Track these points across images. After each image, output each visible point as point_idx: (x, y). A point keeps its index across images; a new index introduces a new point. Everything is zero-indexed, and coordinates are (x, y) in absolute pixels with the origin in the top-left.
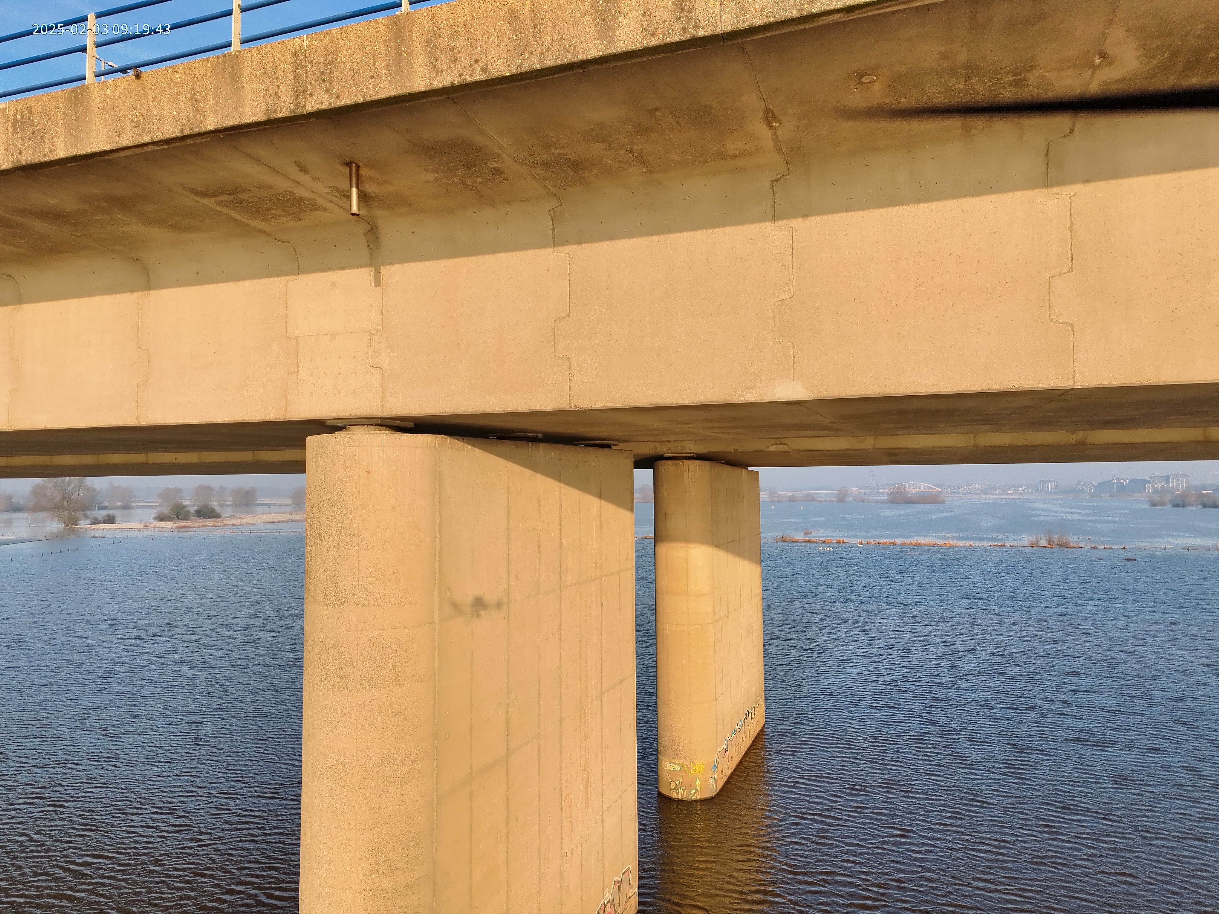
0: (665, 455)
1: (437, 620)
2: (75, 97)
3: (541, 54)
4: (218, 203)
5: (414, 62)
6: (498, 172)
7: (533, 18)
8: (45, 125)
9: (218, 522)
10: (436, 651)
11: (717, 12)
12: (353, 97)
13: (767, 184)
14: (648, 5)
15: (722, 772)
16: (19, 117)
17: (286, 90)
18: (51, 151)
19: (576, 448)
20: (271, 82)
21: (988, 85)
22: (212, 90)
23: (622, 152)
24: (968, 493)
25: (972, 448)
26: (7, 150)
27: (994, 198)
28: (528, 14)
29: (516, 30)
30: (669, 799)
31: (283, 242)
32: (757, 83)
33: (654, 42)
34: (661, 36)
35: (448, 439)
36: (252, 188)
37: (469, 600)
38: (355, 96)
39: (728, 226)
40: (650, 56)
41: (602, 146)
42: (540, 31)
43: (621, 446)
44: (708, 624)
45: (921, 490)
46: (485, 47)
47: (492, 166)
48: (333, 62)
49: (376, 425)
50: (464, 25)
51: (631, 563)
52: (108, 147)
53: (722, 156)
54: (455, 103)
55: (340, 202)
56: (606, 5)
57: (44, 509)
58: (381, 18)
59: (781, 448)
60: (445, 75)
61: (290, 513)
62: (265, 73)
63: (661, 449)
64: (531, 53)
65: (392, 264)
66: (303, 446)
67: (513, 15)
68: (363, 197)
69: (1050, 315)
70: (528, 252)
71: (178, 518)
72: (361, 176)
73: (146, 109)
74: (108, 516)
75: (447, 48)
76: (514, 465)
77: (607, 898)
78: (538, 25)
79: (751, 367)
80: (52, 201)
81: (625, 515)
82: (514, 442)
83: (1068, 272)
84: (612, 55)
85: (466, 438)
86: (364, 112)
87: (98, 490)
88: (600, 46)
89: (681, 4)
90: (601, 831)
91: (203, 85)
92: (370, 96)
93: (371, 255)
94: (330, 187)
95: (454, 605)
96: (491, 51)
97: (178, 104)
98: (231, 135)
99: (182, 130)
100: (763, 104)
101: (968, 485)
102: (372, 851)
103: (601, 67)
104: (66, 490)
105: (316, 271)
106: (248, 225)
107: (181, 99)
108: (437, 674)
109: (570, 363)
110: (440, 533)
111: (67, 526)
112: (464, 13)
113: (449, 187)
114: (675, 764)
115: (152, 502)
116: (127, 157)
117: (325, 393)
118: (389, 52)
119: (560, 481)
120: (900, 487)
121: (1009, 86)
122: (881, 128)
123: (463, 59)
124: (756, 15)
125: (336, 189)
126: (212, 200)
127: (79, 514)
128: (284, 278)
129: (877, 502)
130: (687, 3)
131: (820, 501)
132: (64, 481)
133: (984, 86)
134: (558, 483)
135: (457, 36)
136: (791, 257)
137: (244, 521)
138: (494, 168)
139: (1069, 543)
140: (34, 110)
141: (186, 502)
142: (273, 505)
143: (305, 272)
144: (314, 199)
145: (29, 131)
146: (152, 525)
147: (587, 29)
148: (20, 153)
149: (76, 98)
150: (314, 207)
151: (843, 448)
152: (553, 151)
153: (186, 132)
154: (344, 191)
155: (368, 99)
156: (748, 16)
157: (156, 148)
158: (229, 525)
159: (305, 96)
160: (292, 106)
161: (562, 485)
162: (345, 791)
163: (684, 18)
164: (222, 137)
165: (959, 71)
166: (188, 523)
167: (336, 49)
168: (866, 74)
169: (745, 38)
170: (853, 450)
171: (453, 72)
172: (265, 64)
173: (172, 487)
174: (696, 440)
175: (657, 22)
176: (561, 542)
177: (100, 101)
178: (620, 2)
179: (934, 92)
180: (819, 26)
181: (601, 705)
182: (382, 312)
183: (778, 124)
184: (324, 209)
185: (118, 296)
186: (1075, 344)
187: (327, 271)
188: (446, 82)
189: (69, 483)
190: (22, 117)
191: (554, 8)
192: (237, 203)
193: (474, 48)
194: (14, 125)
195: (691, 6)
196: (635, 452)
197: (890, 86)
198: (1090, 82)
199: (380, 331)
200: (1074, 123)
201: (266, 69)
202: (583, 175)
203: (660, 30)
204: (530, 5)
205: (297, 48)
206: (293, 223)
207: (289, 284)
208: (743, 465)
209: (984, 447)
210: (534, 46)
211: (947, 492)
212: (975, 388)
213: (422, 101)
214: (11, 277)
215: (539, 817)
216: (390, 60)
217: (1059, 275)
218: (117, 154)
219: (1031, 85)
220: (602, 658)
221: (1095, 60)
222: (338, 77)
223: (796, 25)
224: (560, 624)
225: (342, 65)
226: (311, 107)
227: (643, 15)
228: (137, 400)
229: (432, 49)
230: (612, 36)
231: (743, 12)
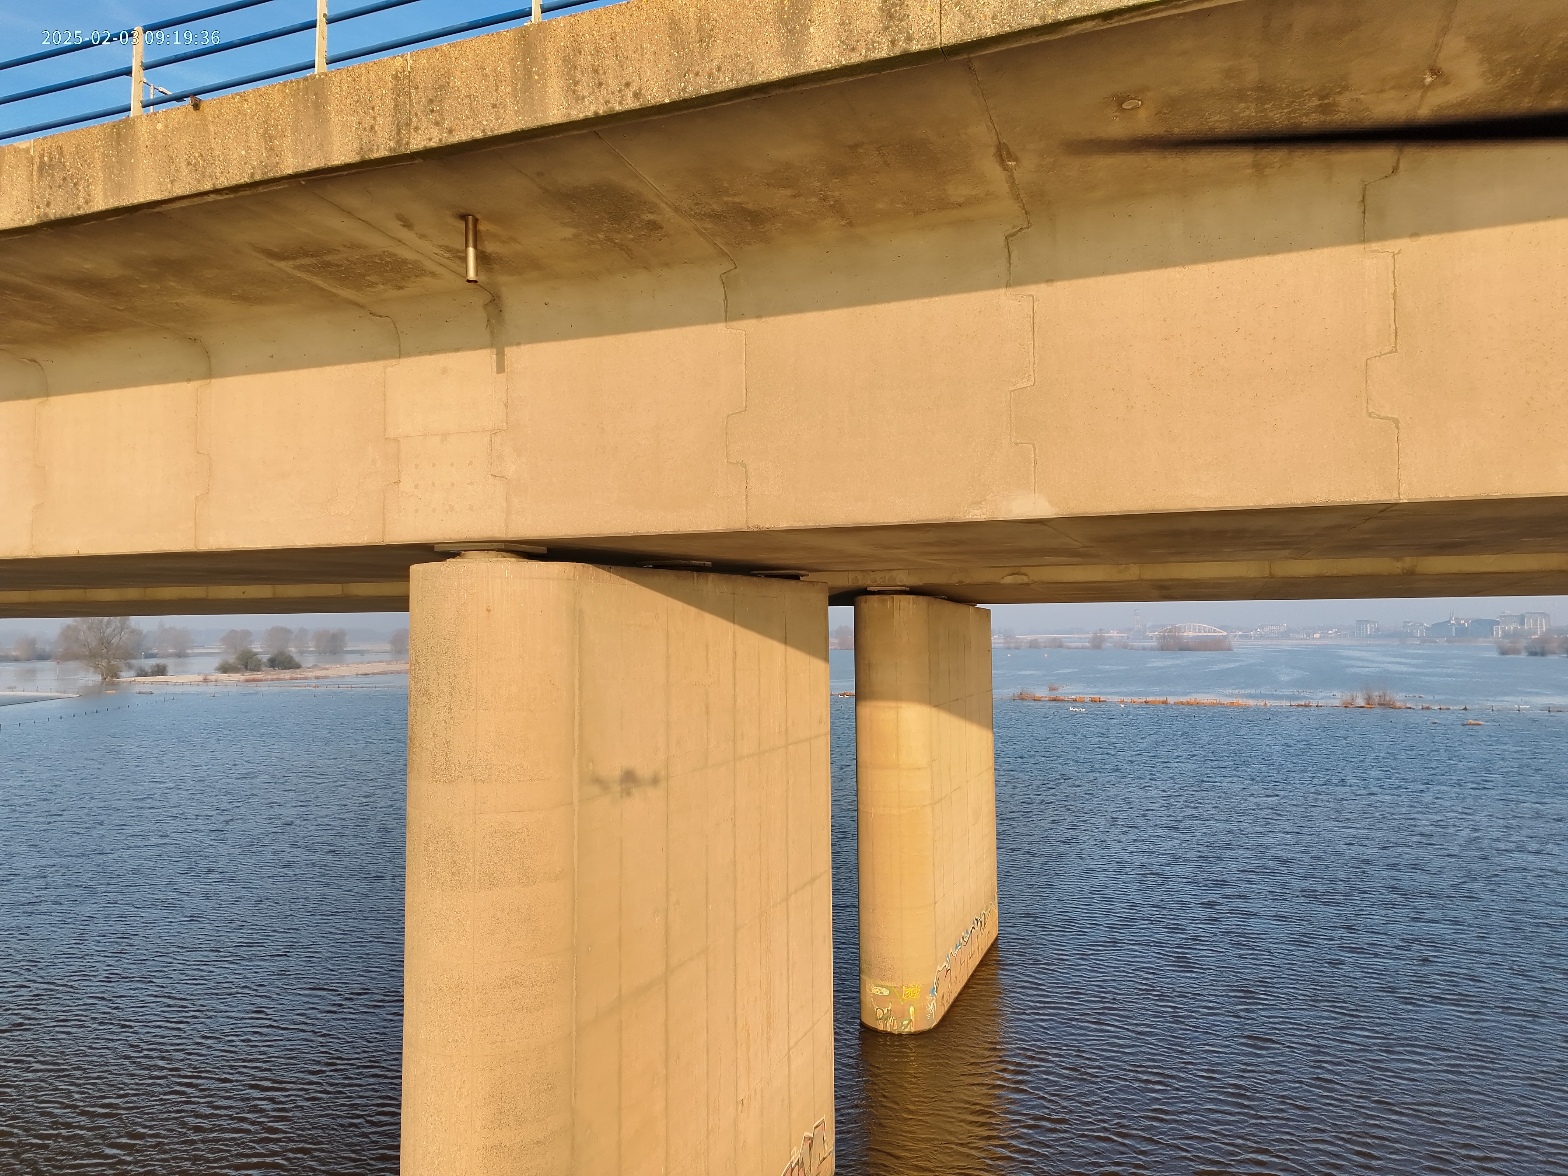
0: (869, 589)
1: (576, 801)
2: (117, 133)
3: (710, 75)
4: (297, 268)
5: (547, 87)
6: (654, 226)
7: (700, 29)
8: (79, 169)
9: (297, 674)
10: (576, 840)
11: (936, 20)
12: (469, 131)
13: (1001, 241)
14: (847, 11)
15: (943, 997)
16: (46, 159)
17: (384, 125)
18: (87, 202)
19: (755, 579)
20: (365, 113)
21: (1285, 111)
22: (290, 123)
23: (814, 200)
24: (1262, 637)
25: (1267, 579)
26: (32, 200)
27: (1294, 256)
28: (693, 25)
29: (677, 45)
30: (875, 1031)
31: (380, 316)
32: (987, 110)
33: (855, 59)
34: (864, 51)
35: (590, 569)
36: (341, 248)
37: (617, 774)
38: (472, 130)
39: (951, 294)
40: (849, 76)
41: (789, 192)
42: (708, 46)
43: (812, 577)
44: (925, 806)
45: (1200, 634)
46: (638, 66)
47: (647, 218)
48: (444, 86)
49: (498, 550)
50: (612, 39)
51: (825, 728)
52: (158, 197)
53: (943, 204)
54: (600, 138)
55: (453, 265)
56: (794, 12)
57: (76, 657)
58: (506, 30)
59: (1019, 579)
60: (587, 103)
61: (389, 663)
62: (358, 102)
63: (864, 581)
64: (697, 74)
65: (519, 344)
66: (406, 577)
67: (674, 25)
68: (483, 259)
69: (1367, 408)
70: (692, 327)
71: (247, 669)
72: (480, 232)
73: (207, 148)
74: (158, 666)
75: (590, 68)
76: (676, 601)
77: (795, 1159)
78: (706, 38)
79: (980, 476)
80: (88, 266)
81: (818, 665)
82: (675, 572)
83: (1390, 353)
84: (800, 76)
85: (613, 567)
86: (484, 150)
87: (144, 632)
88: (785, 65)
89: (890, 10)
90: (787, 1074)
91: (279, 118)
92: (491, 130)
93: (492, 333)
94: (440, 246)
95: (598, 781)
96: (646, 72)
97: (247, 141)
98: (314, 180)
99: (252, 175)
100: (995, 137)
101: (1262, 627)
102: (493, 1097)
103: (787, 91)
104: (104, 633)
105: (421, 353)
106: (335, 295)
107: (251, 135)
108: (576, 870)
109: (746, 471)
110: (580, 688)
111: (105, 679)
112: (611, 23)
113: (593, 246)
114: (882, 986)
115: (213, 648)
116: (183, 209)
117: (434, 510)
118: (516, 74)
119: (734, 623)
120: (1174, 629)
121: (1313, 112)
122: (1147, 167)
123: (611, 81)
124: (986, 24)
125: (447, 249)
126: (291, 263)
127: (121, 664)
128: (382, 363)
129: (1144, 649)
130: (898, 9)
131: (1069, 648)
132: (101, 622)
133: (1280, 112)
134: (731, 625)
135: (602, 53)
136: (1031, 333)
137: (329, 673)
138: (650, 221)
139: (1394, 702)
140: (65, 150)
141: (257, 648)
142: (368, 652)
143: (408, 355)
144: (419, 261)
145: (59, 176)
146: (213, 678)
147: (769, 42)
148: (48, 204)
149: (119, 134)
150: (418, 271)
151: (1099, 579)
152: (725, 199)
153: (257, 177)
154: (458, 251)
155: (489, 133)
156: (976, 25)
157: (219, 198)
158: (310, 678)
159: (409, 130)
160: (392, 144)
161: (736, 627)
162: (459, 1019)
163: (894, 28)
164: (304, 183)
165: (1249, 93)
166: (259, 675)
167: (449, 70)
168: (1127, 98)
169: (971, 53)
170: (1113, 582)
171: (597, 98)
172: (358, 89)
173: (238, 629)
174: (909, 570)
175: (859, 33)
176: (735, 701)
177: (149, 138)
178: (811, 8)
179: (1217, 121)
180: (1067, 37)
181: (787, 910)
182: (506, 406)
183: (1014, 163)
184: (433, 274)
185: (171, 386)
186: (1401, 445)
187: (436, 353)
188: (588, 111)
189: (109, 624)
190: (51, 159)
191: (726, 16)
192: (322, 267)
193: (624, 68)
194: (41, 169)
195: (903, 12)
196: (830, 584)
197: (1159, 113)
198: (1419, 107)
199: (505, 431)
200: (1399, 160)
201: (359, 96)
202: (763, 230)
203: (862, 44)
204: (695, 12)
205: (399, 69)
206: (393, 293)
207: (388, 371)
208: (970, 601)
209: (1283, 577)
210: (700, 65)
211: (1235, 636)
212: (1270, 502)
213: (557, 136)
214: (36, 362)
215: (708, 1054)
216: (517, 84)
217: (1379, 356)
218: (170, 205)
219: (1342, 112)
220: (787, 850)
221: (1425, 79)
222: (451, 106)
223: (1037, 36)
224: (734, 806)
225: (455, 91)
226: (417, 144)
227: (841, 25)
228: (195, 519)
229: (570, 69)
230: (801, 52)
231: (969, 20)
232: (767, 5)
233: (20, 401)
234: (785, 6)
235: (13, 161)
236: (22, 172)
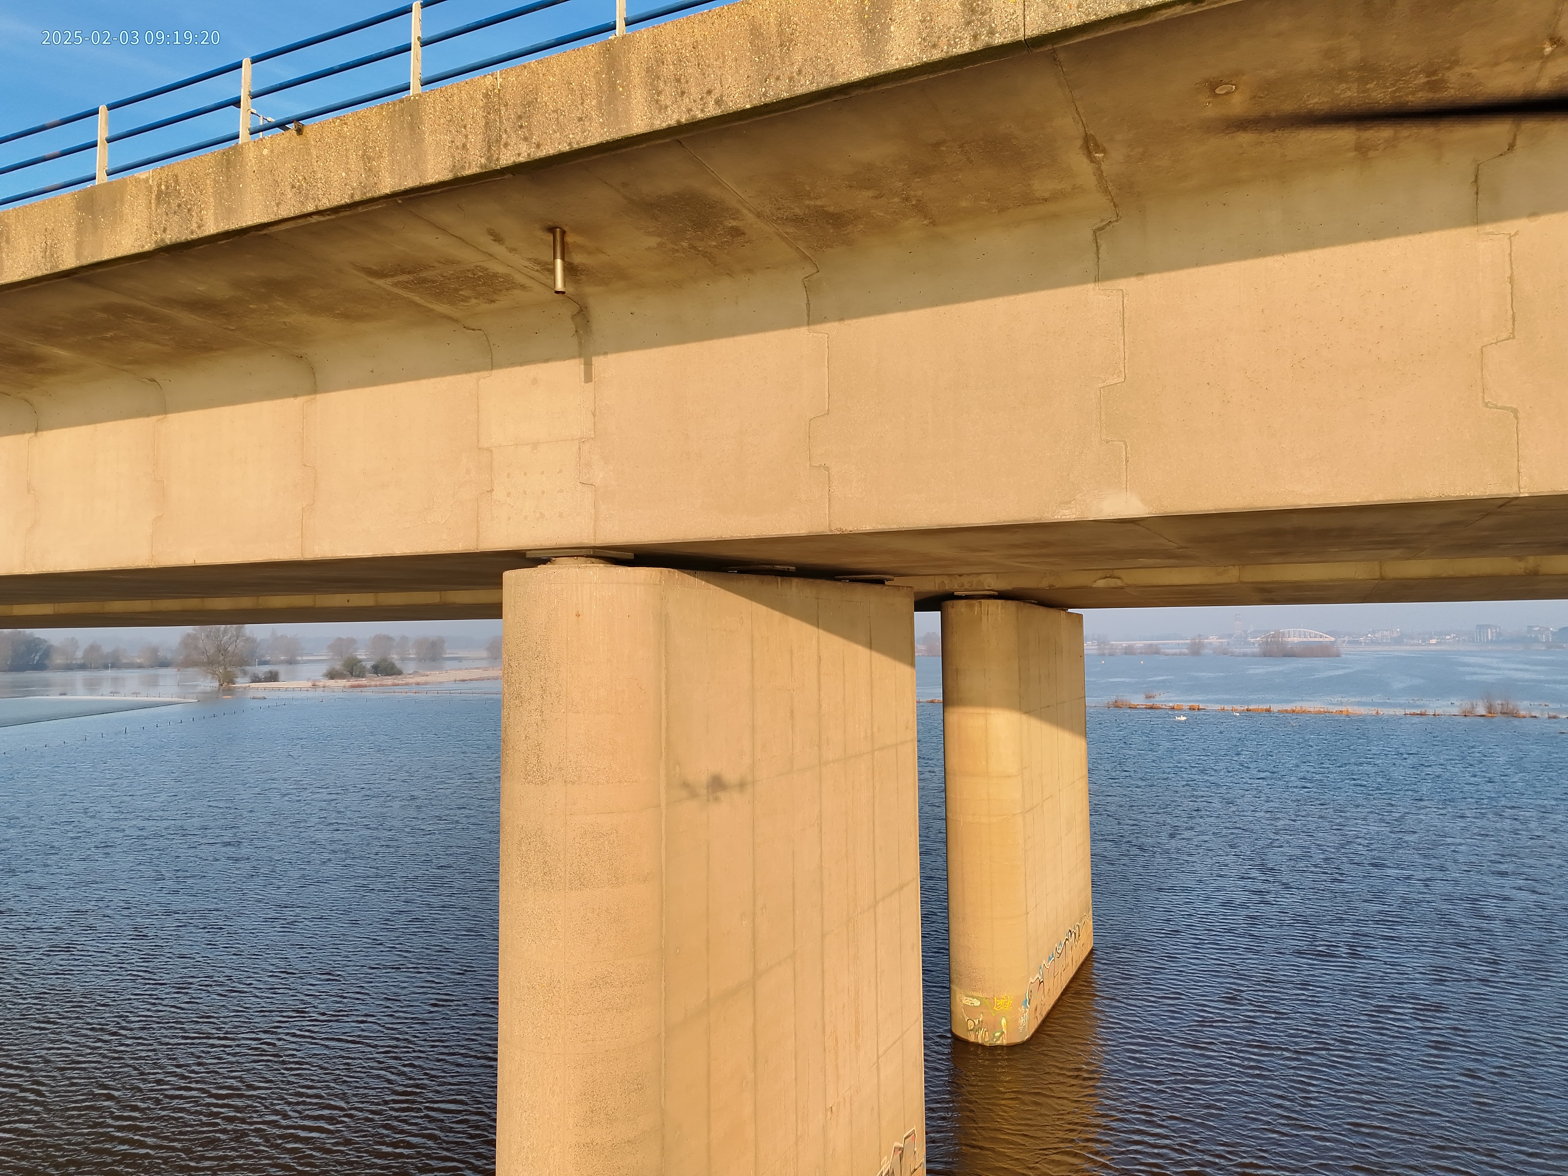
0: (956, 593)
1: (663, 804)
2: (226, 160)
3: (791, 79)
4: (395, 285)
5: (631, 98)
6: (737, 232)
7: (780, 33)
8: (192, 196)
9: (399, 680)
10: (664, 842)
11: (1020, 12)
12: (556, 145)
13: (1089, 236)
14: (928, 8)
15: (1036, 1009)
16: (163, 187)
17: (476, 142)
18: (199, 227)
19: (839, 583)
20: (457, 131)
21: (1390, 90)
22: (388, 145)
23: (896, 200)
24: (1373, 642)
25: (1377, 581)
26: (150, 227)
27: (1402, 241)
28: (774, 30)
29: (759, 50)
30: (966, 1042)
31: (473, 330)
32: (1073, 102)
33: (937, 55)
34: (946, 47)
35: (676, 574)
36: (436, 264)
37: (704, 778)
38: (559, 144)
39: (1037, 291)
40: (931, 73)
41: (871, 193)
42: (788, 49)
43: (897, 581)
44: (1015, 815)
45: (1305, 640)
46: (719, 73)
47: (730, 225)
48: (532, 102)
49: (587, 556)
50: (694, 48)
51: (912, 734)
52: (265, 220)
53: (1028, 200)
54: (683, 146)
55: (542, 277)
56: (874, 12)
57: (195, 664)
58: (591, 45)
59: (1113, 583)
60: (670, 112)
61: (485, 669)
62: (451, 121)
63: (950, 585)
64: (778, 79)
65: (606, 353)
66: (499, 584)
67: (755, 32)
68: (570, 270)
69: (1483, 397)
70: (776, 333)
71: (352, 675)
72: (567, 244)
73: (310, 171)
74: (271, 672)
75: (672, 77)
76: (760, 606)
77: (885, 1169)
78: (786, 43)
79: (1069, 475)
81: (903, 670)
82: (760, 577)
83: (1507, 339)
84: (881, 76)
85: (698, 572)
86: (571, 163)
87: (258, 640)
88: (866, 65)
89: (971, 5)
90: (876, 1082)
91: (377, 139)
92: (577, 143)
93: (580, 343)
94: (530, 259)
95: (685, 785)
96: (727, 79)
97: (347, 163)
98: (410, 199)
99: (352, 195)
100: (1082, 129)
101: (1373, 633)
102: (585, 1095)
103: (868, 91)
104: (221, 641)
105: (513, 364)
106: (432, 310)
107: (351, 157)
108: (664, 872)
109: (829, 474)
110: (667, 693)
111: (222, 685)
112: (693, 32)
113: (677, 254)
114: (973, 997)
115: (321, 655)
116: (288, 230)
117: (526, 517)
118: (601, 87)
119: (818, 627)
120: (1277, 634)
121: (1420, 90)
122: (1243, 153)
123: (693, 90)
124: (1071, 13)
125: (536, 261)
126: (389, 280)
127: (236, 670)
128: (475, 375)
129: (1245, 655)
130: (980, 3)
131: (1167, 655)
132: (218, 630)
133: (1384, 92)
134: (814, 629)
135: (685, 63)
136: (1121, 329)
137: (429, 679)
138: (732, 227)
139: (1518, 711)
140: (180, 178)
141: (361, 655)
142: (466, 659)
143: (500, 366)
144: (509, 274)
145: (174, 203)
146: (321, 684)
147: (849, 43)
148: (165, 230)
149: (228, 161)
150: (509, 284)
151: (1196, 582)
152: (807, 202)
153: (357, 198)
154: (547, 263)
155: (575, 146)
156: (1061, 15)
157: (322, 219)
158: (411, 684)
159: (499, 147)
160: (483, 160)
161: (821, 631)
162: (551, 1017)
163: (976, 22)
164: (400, 202)
165: (1350, 73)
166: (363, 681)
167: (536, 86)
168: (1220, 83)
169: (1056, 44)
170: (1211, 585)
171: (679, 107)
172: (450, 109)
173: (344, 637)
174: (997, 573)
175: (940, 30)
176: (820, 706)
177: (256, 164)
178: (891, 7)
179: (1316, 103)
180: (1157, 23)
181: (875, 919)
182: (594, 415)
183: (1101, 155)
184: (523, 287)
185: (279, 402)
186: (1520, 436)
187: (526, 365)
188: (671, 120)
189: (225, 632)
190: (167, 188)
191: (806, 19)
192: (419, 283)
193: (706, 75)
194: (158, 197)
195: (985, 6)
196: (916, 589)
197: (1255, 97)
198: (1538, 79)
199: (592, 439)
200: (1515, 136)
201: (452, 116)
202: (846, 232)
203: (944, 40)
204: (776, 17)
205: (489, 87)
206: (486, 307)
207: (480, 382)
208: (1062, 606)
209: (1396, 579)
210: (781, 69)
211: (1344, 641)
212: (1378, 498)
213: (641, 146)
214: (155, 381)
215: (796, 1059)
216: (602, 97)
217: (1496, 343)
218: (276, 227)
219: (1452, 88)
220: (874, 856)
221: (1544, 48)
222: (538, 121)
223: (1124, 23)
224: (820, 811)
225: (543, 106)
226: (506, 160)
227: (922, 22)
228: (302, 529)
229: (654, 80)
230: (882, 51)
231: (1053, 10)
232: (848, 6)
233: (141, 419)
234: (866, 6)
235: (134, 190)
236: (142, 201)
